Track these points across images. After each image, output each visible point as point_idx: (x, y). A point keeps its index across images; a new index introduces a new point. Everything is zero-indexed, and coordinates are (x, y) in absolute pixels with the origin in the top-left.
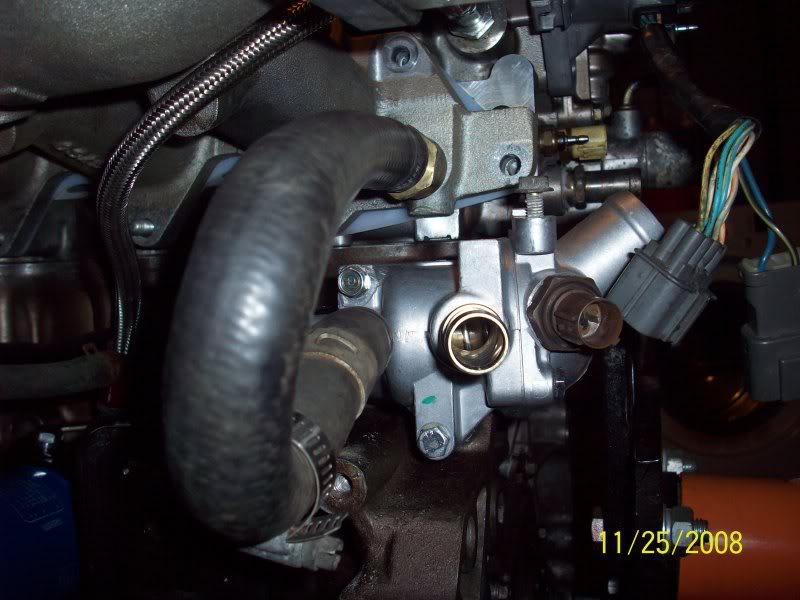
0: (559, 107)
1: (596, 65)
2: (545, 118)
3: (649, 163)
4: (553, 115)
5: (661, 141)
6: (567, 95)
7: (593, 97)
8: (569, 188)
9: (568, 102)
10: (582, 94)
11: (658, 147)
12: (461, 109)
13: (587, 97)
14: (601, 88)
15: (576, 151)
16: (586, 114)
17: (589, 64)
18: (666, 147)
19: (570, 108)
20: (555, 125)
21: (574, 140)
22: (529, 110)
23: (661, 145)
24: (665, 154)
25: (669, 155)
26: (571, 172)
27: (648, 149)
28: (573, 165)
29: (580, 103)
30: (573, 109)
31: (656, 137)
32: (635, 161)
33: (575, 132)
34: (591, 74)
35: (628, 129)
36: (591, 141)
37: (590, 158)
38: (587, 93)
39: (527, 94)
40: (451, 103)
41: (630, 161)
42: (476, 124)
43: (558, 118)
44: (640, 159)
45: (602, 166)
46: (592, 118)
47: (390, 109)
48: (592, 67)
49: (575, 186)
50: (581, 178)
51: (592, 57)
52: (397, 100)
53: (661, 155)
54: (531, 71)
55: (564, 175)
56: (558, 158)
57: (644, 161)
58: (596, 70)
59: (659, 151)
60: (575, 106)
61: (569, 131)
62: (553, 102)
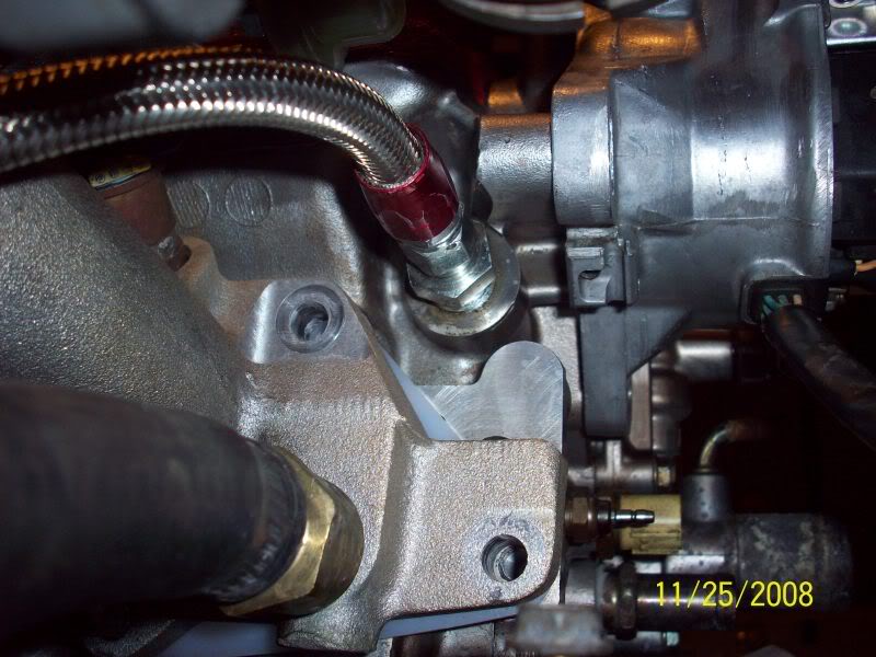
0: (598, 459)
1: (662, 394)
2: (575, 475)
3: (743, 565)
4: (588, 472)
5: (763, 530)
6: (614, 438)
7: (655, 447)
8: (608, 600)
9: (614, 451)
10: (638, 439)
11: (757, 539)
12: (413, 432)
13: (647, 446)
14: (669, 434)
15: (628, 537)
16: (643, 474)
17: (651, 394)
18: (772, 541)
19: (618, 462)
20: (591, 487)
21: (628, 517)
22: (553, 446)
23: (762, 536)
24: (770, 552)
25: (777, 556)
26: (613, 573)
27: (741, 541)
28: (616, 562)
29: (633, 456)
30: (623, 464)
31: (753, 523)
32: (720, 559)
33: (626, 504)
34: (654, 409)
35: (707, 507)
36: (657, 521)
37: (651, 552)
38: (646, 439)
39: (548, 419)
40: (394, 417)
41: (712, 559)
42: (440, 467)
43: (595, 477)
44: (728, 556)
45: (664, 568)
46: (655, 481)
47: (269, 416)
48: (656, 399)
49: (619, 597)
50: (629, 586)
51: (656, 382)
52: (285, 400)
53: (762, 554)
54: (560, 374)
55: (602, 577)
56: (593, 546)
57: (735, 561)
58: (660, 405)
59: (760, 546)
60: (626, 460)
61: (617, 500)
62: (589, 449)
